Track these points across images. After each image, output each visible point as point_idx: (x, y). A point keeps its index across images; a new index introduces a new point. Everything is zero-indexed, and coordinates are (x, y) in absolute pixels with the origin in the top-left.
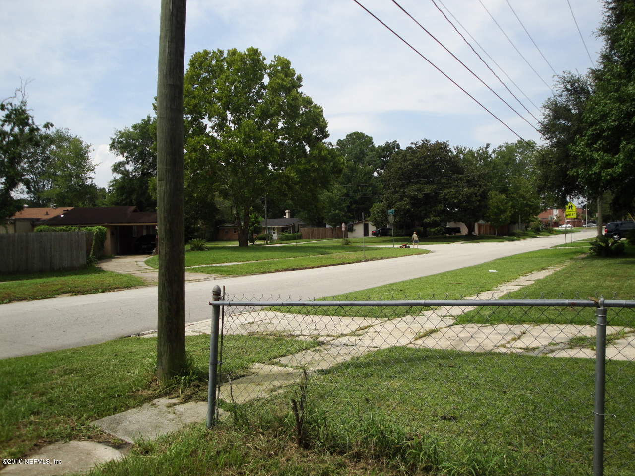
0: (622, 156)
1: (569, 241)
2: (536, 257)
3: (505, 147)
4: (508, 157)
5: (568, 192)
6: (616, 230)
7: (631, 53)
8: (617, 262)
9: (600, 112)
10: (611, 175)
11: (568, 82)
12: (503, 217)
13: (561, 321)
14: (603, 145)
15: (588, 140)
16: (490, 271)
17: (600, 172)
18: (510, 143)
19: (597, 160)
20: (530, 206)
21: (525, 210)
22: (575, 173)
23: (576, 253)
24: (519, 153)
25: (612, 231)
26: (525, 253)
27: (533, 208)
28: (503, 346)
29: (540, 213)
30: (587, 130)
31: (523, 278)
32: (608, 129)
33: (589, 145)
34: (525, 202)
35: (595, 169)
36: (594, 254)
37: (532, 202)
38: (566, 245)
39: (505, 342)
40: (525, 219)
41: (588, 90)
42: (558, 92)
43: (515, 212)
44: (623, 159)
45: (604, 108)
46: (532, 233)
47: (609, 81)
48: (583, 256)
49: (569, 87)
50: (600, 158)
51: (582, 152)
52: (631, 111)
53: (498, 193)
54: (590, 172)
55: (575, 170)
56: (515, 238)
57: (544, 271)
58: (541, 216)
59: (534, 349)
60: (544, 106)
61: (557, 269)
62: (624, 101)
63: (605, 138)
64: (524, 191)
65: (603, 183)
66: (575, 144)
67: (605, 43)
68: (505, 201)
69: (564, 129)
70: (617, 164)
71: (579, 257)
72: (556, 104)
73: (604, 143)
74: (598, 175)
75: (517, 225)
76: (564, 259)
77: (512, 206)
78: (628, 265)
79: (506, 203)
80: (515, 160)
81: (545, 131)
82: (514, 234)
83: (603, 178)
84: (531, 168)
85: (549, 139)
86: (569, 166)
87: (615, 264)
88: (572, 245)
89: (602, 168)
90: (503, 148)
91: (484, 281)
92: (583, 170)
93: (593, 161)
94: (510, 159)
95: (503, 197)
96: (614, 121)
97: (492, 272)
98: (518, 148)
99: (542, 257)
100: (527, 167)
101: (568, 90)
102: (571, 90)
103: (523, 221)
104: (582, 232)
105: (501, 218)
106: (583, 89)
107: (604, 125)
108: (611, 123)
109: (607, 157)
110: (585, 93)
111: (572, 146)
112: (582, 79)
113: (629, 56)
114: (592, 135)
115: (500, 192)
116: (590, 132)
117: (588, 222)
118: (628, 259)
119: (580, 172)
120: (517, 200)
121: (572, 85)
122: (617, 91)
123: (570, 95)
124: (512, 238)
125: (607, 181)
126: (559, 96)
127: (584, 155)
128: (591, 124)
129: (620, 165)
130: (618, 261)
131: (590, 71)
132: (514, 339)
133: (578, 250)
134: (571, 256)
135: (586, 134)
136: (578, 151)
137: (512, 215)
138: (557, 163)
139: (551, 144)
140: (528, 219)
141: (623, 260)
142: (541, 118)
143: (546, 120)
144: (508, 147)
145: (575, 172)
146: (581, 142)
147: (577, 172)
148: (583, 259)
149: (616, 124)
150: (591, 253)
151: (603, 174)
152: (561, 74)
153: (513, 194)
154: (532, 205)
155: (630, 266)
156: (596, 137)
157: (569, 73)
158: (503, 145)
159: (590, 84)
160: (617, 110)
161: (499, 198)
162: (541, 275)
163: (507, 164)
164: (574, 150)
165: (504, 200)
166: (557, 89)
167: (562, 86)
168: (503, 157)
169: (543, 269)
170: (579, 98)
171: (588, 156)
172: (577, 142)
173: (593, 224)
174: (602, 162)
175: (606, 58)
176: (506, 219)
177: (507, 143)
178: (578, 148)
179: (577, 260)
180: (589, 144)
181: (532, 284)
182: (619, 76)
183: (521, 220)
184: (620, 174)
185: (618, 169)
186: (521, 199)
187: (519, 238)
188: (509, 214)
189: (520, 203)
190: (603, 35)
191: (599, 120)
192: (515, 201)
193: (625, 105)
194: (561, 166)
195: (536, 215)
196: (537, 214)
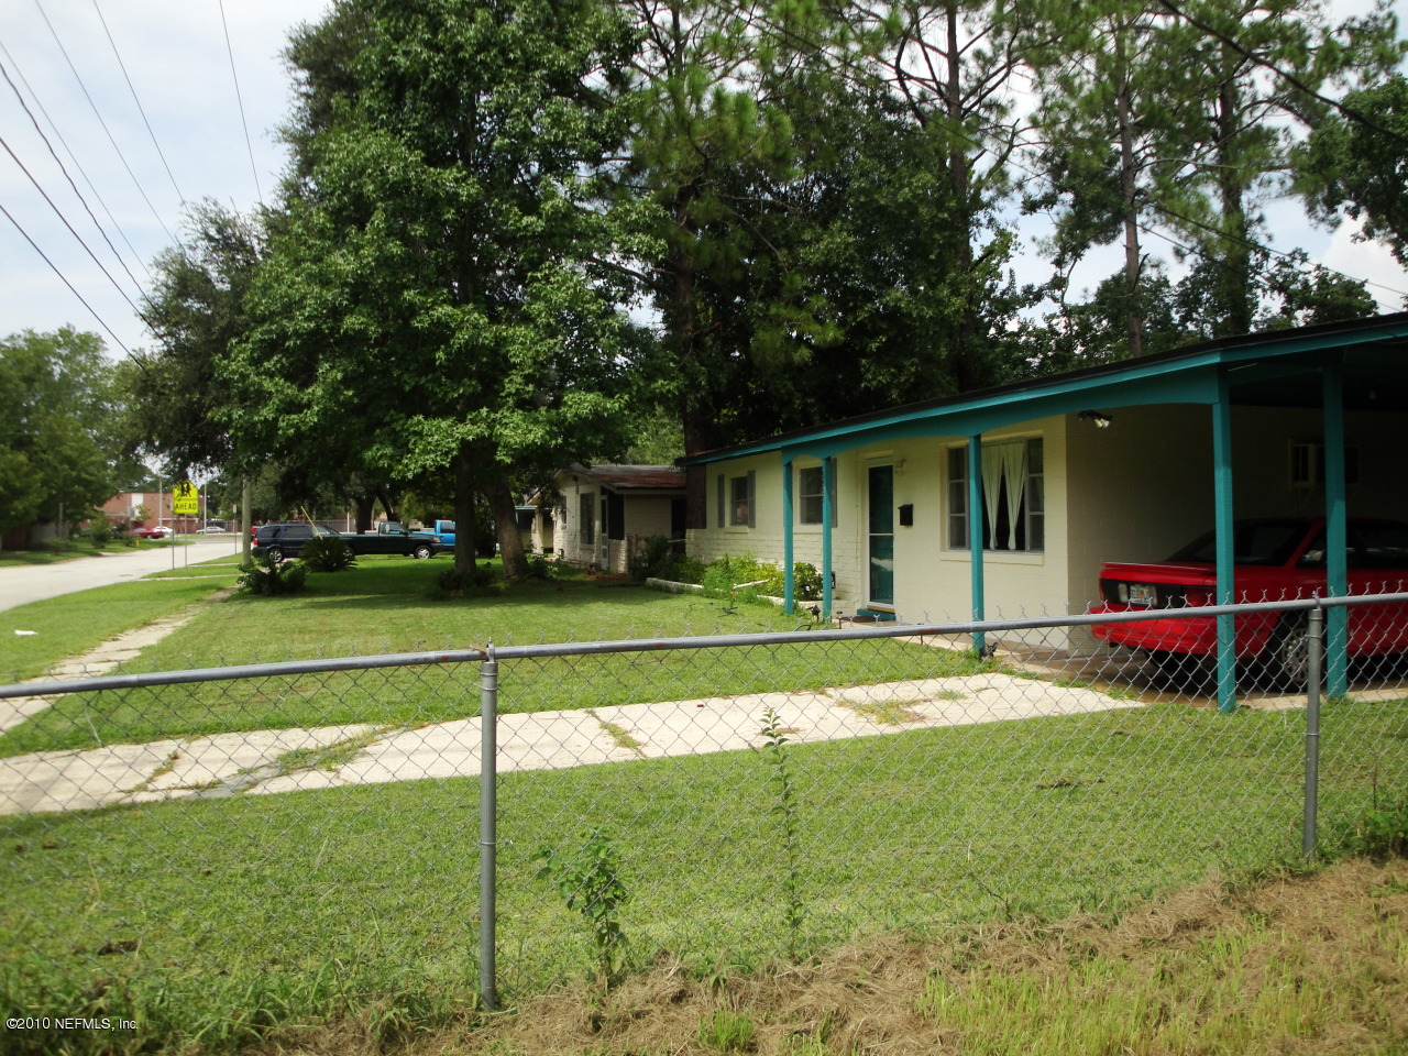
0: (319, 392)
1: (180, 564)
2: (119, 600)
3: (25, 340)
4: (33, 365)
5: (196, 456)
6: (275, 542)
7: (344, 193)
8: (299, 605)
9: (282, 297)
10: (297, 427)
11: (213, 222)
12: (19, 505)
13: (244, 726)
14: (283, 365)
15: (253, 350)
16: (18, 632)
17: (276, 420)
18: (39, 331)
19: (271, 393)
20: (87, 484)
21: (73, 492)
22: (225, 418)
23: (204, 588)
24: (60, 356)
25: (268, 544)
26: (88, 591)
27: (93, 488)
28: (142, 788)
29: (109, 499)
30: (252, 330)
31: (108, 646)
32: (296, 333)
33: (255, 362)
34: (74, 473)
35: (267, 412)
36: (247, 590)
37: (92, 475)
38: (174, 572)
39: (143, 780)
40: (73, 514)
41: (252, 248)
42: (189, 238)
43: (50, 495)
44: (323, 397)
45: (290, 291)
46: (88, 546)
47: (298, 236)
48: (221, 595)
49: (213, 232)
50: (277, 391)
51: (242, 375)
52: (340, 304)
53: (7, 448)
54: (256, 418)
55: (224, 410)
56: (48, 556)
57: (150, 628)
58: (111, 508)
59: (212, 785)
60: (158, 264)
61: (179, 624)
62: (327, 284)
63: (287, 352)
64: (71, 447)
65: (280, 443)
66: (226, 356)
67: (289, 158)
68: (25, 469)
69: (199, 321)
70: (308, 406)
71: (212, 597)
72: (183, 264)
73: (284, 360)
74: (271, 425)
75: (52, 526)
76: (182, 601)
77: (45, 483)
78: (323, 611)
79: (27, 475)
80: (50, 374)
81: (155, 319)
82: (43, 548)
83: (280, 432)
84: (90, 396)
85: (161, 337)
86: (207, 400)
87: (295, 608)
88: (189, 571)
89: (279, 411)
90: (21, 343)
91: (15, 657)
92: (240, 413)
93: (261, 397)
94: (38, 369)
95: (22, 458)
96: (308, 319)
97: (23, 637)
98: (60, 346)
99: (133, 599)
100: (79, 394)
101: (210, 239)
102: (217, 240)
103: (67, 516)
104: (198, 544)
105: (15, 509)
106: (242, 243)
107: (290, 327)
108: (301, 323)
109: (291, 390)
110: (247, 251)
111: (220, 360)
112: (239, 222)
113: (339, 198)
114: (261, 341)
115: (12, 447)
116: (257, 336)
117: (209, 524)
118: (316, 600)
119: (235, 416)
120: (55, 468)
121: (220, 231)
122: (317, 260)
123: (215, 249)
124: (39, 556)
125: (288, 439)
126: (191, 247)
127: (244, 381)
128: (262, 320)
129: (316, 408)
130: (299, 602)
131: (259, 209)
132: (159, 772)
133: (206, 583)
134: (199, 594)
135: (248, 338)
136: (234, 372)
137: (45, 503)
138: (181, 392)
139: (165, 348)
140: (81, 514)
141: (308, 600)
142: (148, 289)
143: (158, 294)
144: (33, 341)
145: (224, 414)
146: (240, 352)
147: (229, 416)
148: (225, 601)
149: (312, 325)
150: (241, 590)
151: (281, 424)
152: (201, 202)
153: (44, 452)
154: (91, 483)
155: (327, 611)
156: (270, 347)
157: (215, 204)
158: (22, 334)
159: (256, 235)
160: (316, 298)
161: (11, 461)
162: (151, 637)
163: (29, 380)
164: (226, 368)
165: (22, 465)
166: (188, 231)
167: (199, 227)
168: (20, 362)
169: (146, 624)
170: (233, 259)
171: (253, 384)
172: (231, 351)
173: (219, 529)
174: (281, 401)
175: (292, 190)
176: (26, 512)
177: (31, 332)
178: (233, 366)
179: (211, 602)
180: (253, 358)
181: (136, 658)
182: (322, 234)
183: (64, 513)
184: (314, 428)
185: (311, 417)
186: (66, 466)
187: (55, 558)
188: (35, 499)
189: (62, 474)
190: (286, 141)
191: (279, 314)
192: (49, 471)
193: (329, 290)
194: (191, 399)
195: (100, 505)
196: (101, 503)
